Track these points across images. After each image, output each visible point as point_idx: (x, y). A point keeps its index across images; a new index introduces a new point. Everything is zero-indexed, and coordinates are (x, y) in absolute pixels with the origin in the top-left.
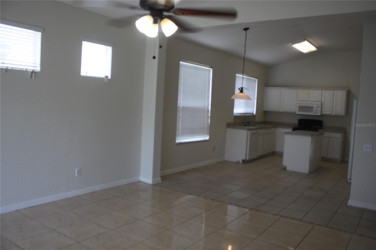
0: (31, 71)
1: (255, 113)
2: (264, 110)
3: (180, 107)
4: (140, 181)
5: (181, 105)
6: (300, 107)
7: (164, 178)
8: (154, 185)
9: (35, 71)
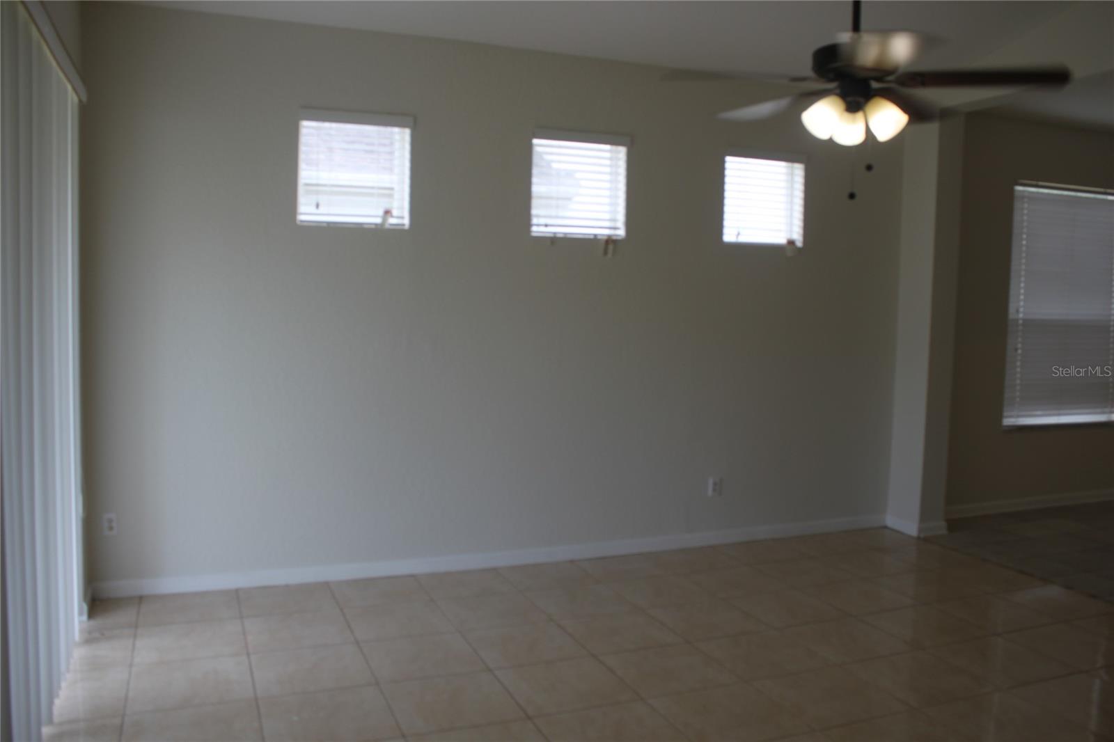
0: (605, 238)
3: (1017, 320)
4: (886, 527)
5: (1021, 316)
7: (954, 525)
8: (924, 540)
9: (615, 238)
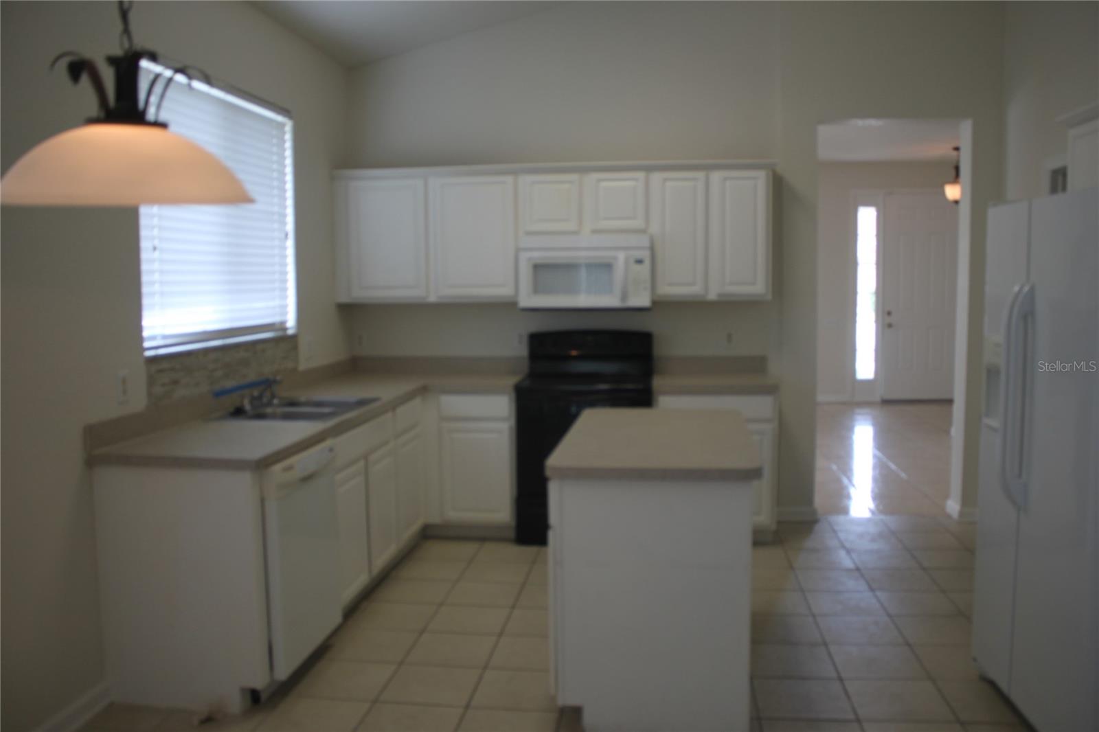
1: (291, 322)
2: (344, 299)
6: (539, 268)
